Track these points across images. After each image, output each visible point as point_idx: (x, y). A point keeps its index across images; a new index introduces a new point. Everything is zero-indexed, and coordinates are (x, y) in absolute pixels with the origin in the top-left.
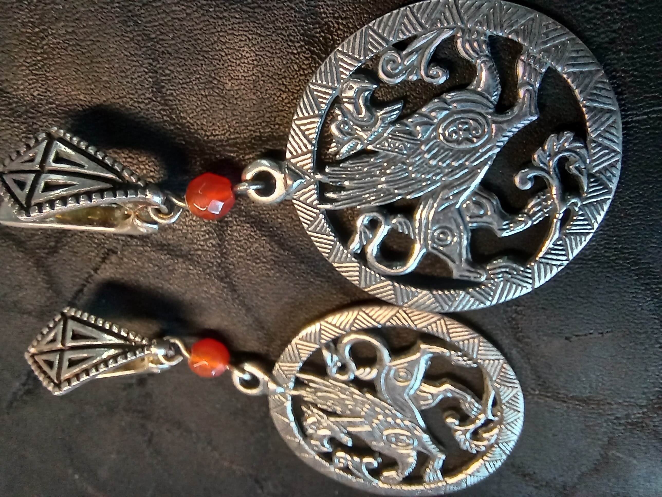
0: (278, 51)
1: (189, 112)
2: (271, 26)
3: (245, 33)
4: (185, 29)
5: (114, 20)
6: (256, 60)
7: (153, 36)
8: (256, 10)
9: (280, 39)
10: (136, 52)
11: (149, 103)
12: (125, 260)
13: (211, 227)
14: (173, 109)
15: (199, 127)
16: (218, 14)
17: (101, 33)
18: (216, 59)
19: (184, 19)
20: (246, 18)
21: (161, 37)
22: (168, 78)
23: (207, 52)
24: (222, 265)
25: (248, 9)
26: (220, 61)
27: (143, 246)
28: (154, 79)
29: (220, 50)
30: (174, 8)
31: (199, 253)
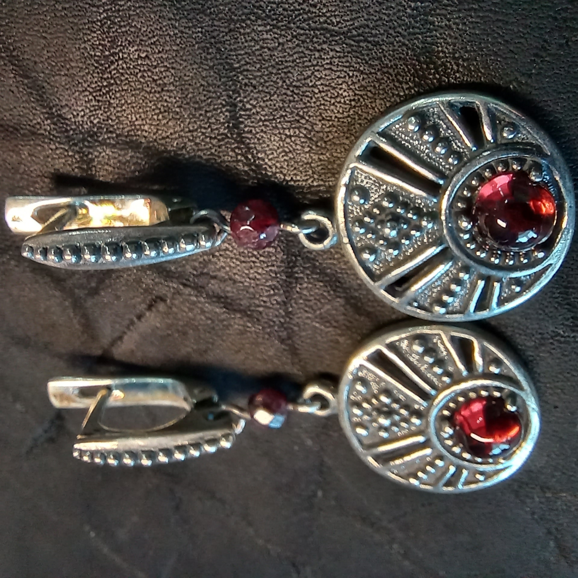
0: (381, 92)
1: (268, 152)
2: (376, 62)
3: (345, 69)
4: (274, 60)
5: (194, 45)
6: (354, 100)
7: (237, 65)
8: (362, 44)
9: (385, 78)
10: (215, 82)
11: (223, 139)
12: (174, 309)
13: (278, 282)
14: (249, 148)
15: (278, 170)
16: (316, 45)
17: (178, 60)
18: (307, 96)
19: (275, 49)
20: (348, 52)
21: (245, 67)
22: (248, 113)
23: (297, 87)
24: (285, 326)
25: (353, 43)
26: (311, 98)
27: (196, 296)
28: (233, 113)
29: (312, 86)
30: (265, 36)
31: (261, 309)
